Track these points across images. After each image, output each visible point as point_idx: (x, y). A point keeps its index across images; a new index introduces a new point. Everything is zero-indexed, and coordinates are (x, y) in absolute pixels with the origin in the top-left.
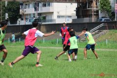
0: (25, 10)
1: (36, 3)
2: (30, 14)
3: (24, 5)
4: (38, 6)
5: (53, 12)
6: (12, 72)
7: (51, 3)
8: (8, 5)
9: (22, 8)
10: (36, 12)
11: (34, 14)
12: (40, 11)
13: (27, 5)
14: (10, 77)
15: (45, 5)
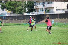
0: (37, 6)
1: (43, 2)
2: (40, 9)
3: (37, 3)
4: (45, 4)
5: (54, 7)
6: (30, 42)
7: (52, 2)
8: (27, 3)
9: (35, 5)
10: (43, 7)
11: (42, 8)
12: (46, 7)
13: (38, 3)
14: (29, 44)
15: (49, 3)
